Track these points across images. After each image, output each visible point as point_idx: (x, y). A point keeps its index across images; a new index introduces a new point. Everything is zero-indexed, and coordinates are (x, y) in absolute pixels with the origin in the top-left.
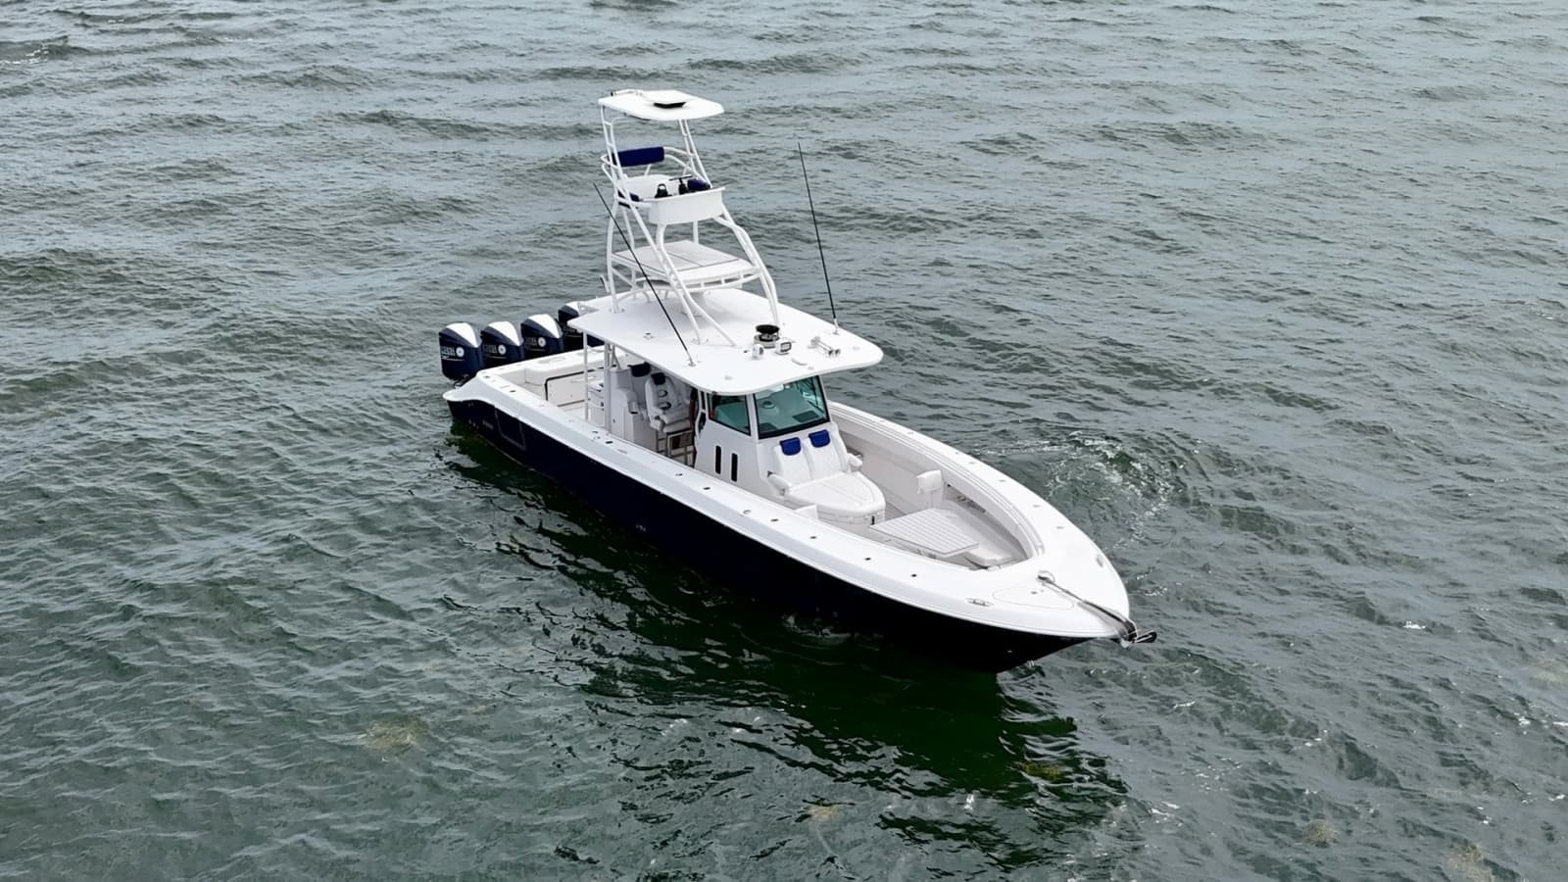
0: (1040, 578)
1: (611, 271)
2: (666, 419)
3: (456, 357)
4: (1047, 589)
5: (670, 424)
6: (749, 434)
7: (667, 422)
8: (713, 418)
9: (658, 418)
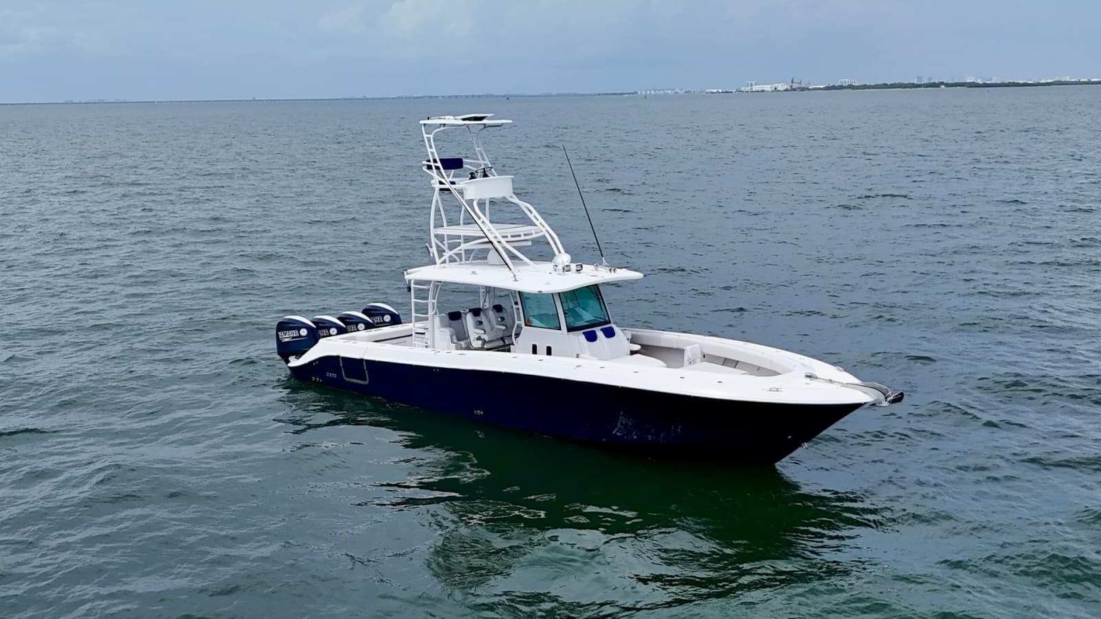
0: (807, 376)
1: (433, 240)
2: (486, 337)
3: (300, 336)
4: (814, 383)
5: (490, 342)
6: (560, 329)
7: (487, 340)
8: (528, 324)
9: (479, 338)
